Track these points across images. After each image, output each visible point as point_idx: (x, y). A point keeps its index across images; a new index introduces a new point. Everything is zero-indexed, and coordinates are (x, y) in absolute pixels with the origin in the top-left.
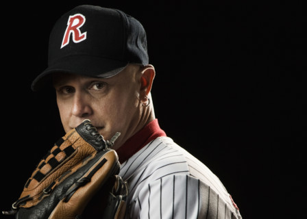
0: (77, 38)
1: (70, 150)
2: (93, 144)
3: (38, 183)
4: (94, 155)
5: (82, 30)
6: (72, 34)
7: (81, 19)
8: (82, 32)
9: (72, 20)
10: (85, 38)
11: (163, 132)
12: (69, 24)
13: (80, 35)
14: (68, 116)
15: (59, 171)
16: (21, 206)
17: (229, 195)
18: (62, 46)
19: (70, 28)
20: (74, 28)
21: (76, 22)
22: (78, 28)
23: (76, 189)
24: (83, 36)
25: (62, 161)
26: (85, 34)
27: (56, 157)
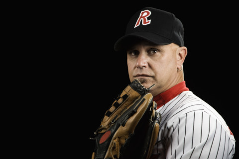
0: (145, 23)
1: (125, 97)
2: (138, 91)
3: (108, 118)
4: (139, 98)
5: (149, 19)
6: (142, 20)
7: (148, 13)
8: (148, 20)
9: (143, 13)
10: (150, 23)
11: (188, 88)
12: (141, 15)
13: (147, 21)
14: (133, 69)
15: (120, 110)
16: (99, 132)
17: (227, 127)
18: (135, 27)
19: (141, 17)
20: (144, 17)
21: (145, 14)
22: (146, 18)
23: (129, 118)
24: (149, 22)
25: (121, 103)
26: (150, 21)
27: (118, 102)
